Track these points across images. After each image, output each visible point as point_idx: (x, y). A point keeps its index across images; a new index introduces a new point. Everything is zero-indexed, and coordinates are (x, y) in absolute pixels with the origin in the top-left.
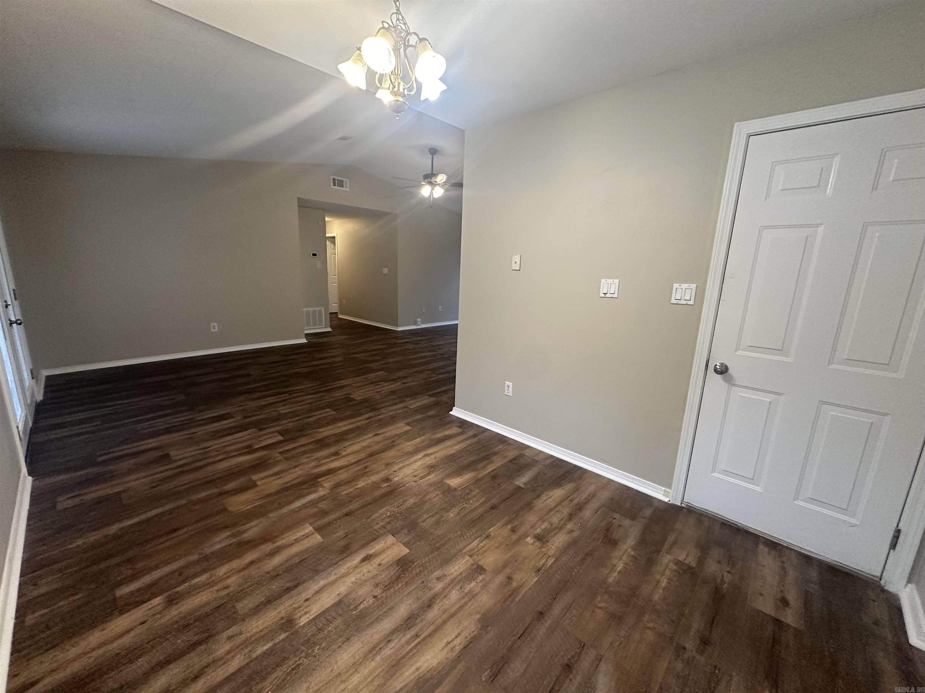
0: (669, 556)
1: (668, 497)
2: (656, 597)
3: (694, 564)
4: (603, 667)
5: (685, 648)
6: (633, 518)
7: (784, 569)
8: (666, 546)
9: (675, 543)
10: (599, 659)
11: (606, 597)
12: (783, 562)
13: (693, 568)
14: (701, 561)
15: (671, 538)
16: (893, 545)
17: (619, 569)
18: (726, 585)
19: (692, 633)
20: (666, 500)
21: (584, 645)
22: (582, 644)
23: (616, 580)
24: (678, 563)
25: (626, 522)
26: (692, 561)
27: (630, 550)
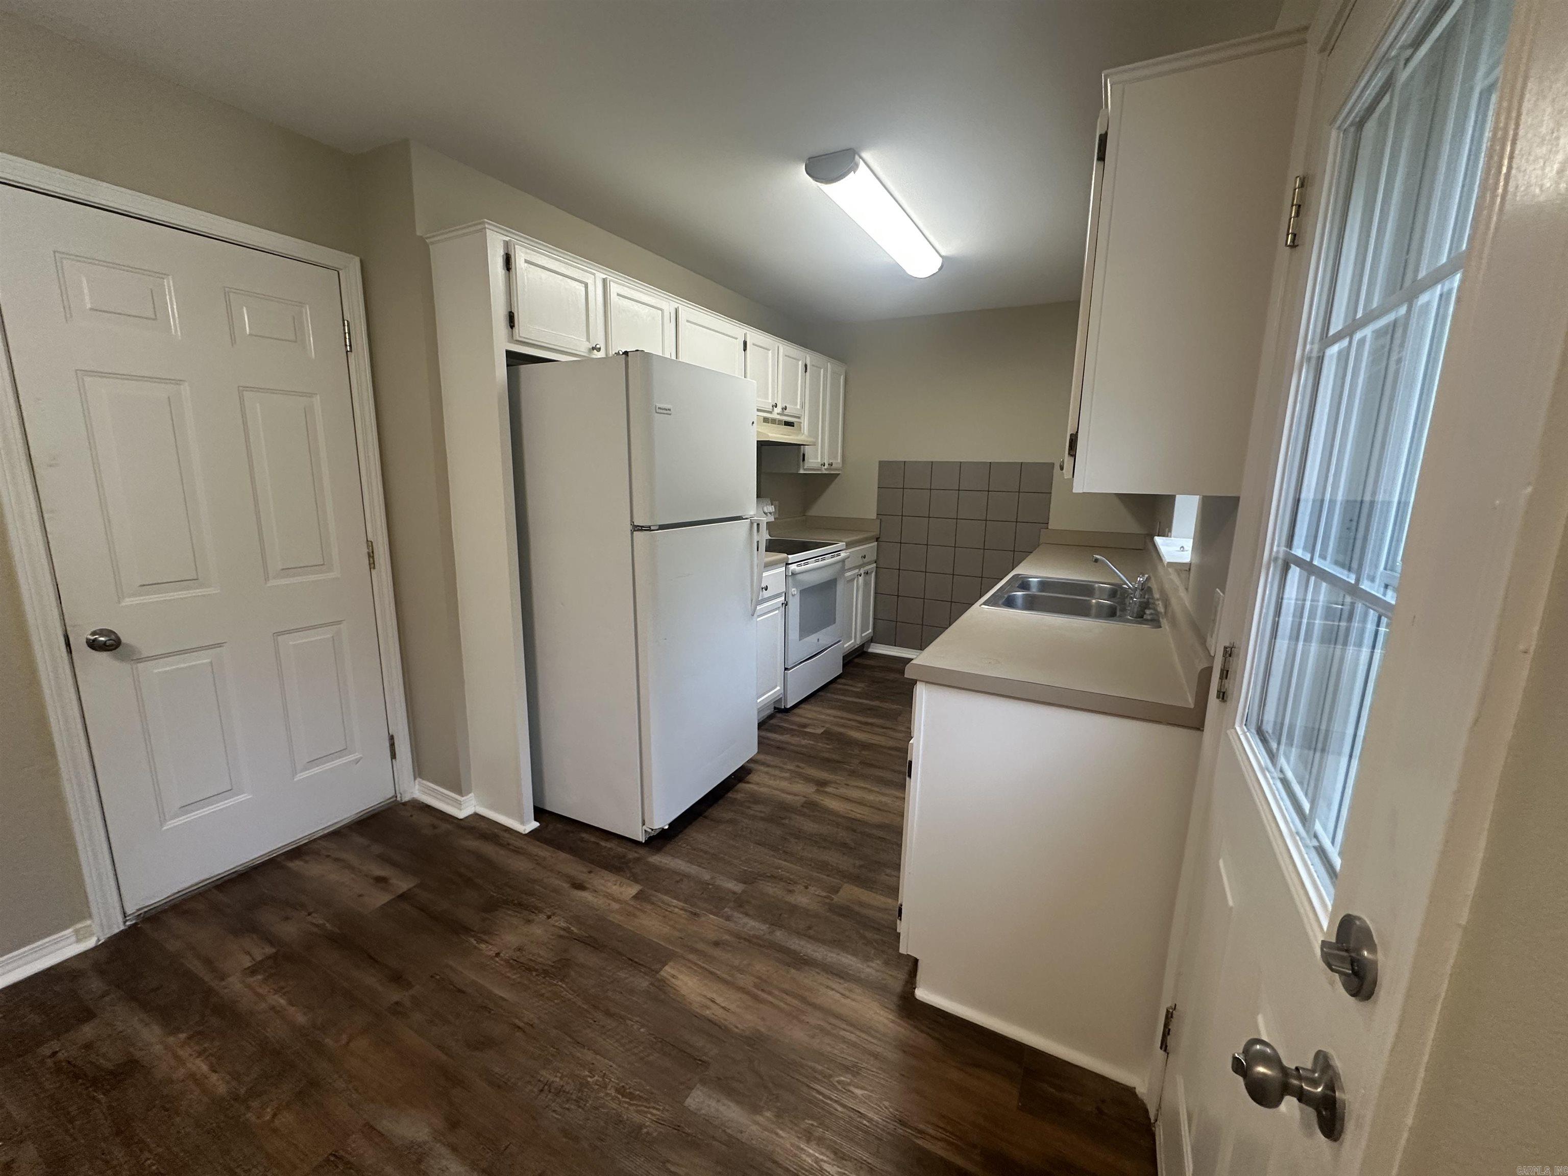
0: (231, 979)
1: (92, 935)
2: (301, 1019)
3: (270, 950)
4: (385, 1125)
5: (397, 1003)
6: (87, 1015)
7: (337, 860)
8: (207, 977)
9: (208, 962)
10: (370, 1130)
11: (255, 1104)
12: (328, 856)
13: (276, 953)
14: (269, 939)
15: (196, 966)
16: (393, 756)
17: (205, 1068)
18: (327, 925)
19: (380, 989)
20: (91, 943)
21: (335, 1155)
22: (332, 1158)
23: (228, 1077)
24: (252, 971)
25: (88, 1031)
26: (261, 951)
27: (171, 1040)
